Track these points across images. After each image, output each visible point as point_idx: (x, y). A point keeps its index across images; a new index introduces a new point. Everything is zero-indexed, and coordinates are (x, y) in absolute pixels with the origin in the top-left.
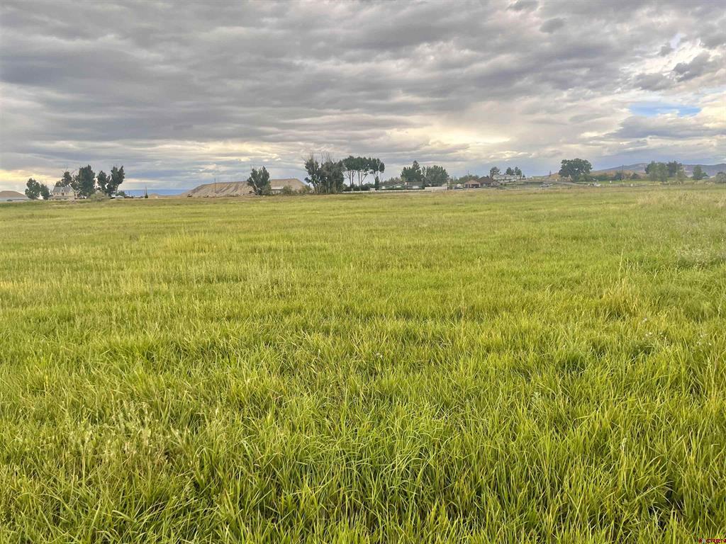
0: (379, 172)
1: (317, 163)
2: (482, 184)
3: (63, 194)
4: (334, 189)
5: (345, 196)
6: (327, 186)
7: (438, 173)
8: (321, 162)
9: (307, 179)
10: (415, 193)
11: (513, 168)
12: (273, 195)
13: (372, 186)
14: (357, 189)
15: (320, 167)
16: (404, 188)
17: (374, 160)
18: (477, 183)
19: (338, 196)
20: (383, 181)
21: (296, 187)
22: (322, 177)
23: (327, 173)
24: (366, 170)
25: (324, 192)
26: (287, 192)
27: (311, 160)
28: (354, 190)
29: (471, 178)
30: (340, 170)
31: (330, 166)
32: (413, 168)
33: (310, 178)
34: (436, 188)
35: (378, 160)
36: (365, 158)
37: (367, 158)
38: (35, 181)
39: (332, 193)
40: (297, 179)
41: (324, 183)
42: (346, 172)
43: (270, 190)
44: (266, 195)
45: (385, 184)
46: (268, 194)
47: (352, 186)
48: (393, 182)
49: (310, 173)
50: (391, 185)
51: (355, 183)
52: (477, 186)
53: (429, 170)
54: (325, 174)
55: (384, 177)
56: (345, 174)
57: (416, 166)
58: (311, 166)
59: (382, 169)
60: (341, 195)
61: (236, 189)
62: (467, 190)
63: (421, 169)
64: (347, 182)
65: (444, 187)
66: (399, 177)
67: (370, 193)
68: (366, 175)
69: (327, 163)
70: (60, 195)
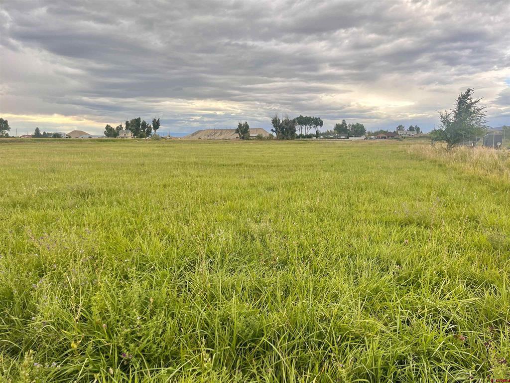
0: (319, 126)
1: (279, 120)
2: (388, 137)
3: (125, 135)
5: (297, 142)
6: (285, 134)
7: (358, 128)
8: (282, 120)
9: (272, 130)
10: (342, 141)
11: (414, 126)
12: (251, 140)
13: (313, 135)
14: (304, 137)
15: (281, 122)
16: (335, 137)
17: (316, 119)
18: (385, 136)
19: (292, 141)
20: (322, 132)
21: (265, 134)
22: (282, 129)
23: (286, 127)
24: (311, 125)
25: (283, 139)
26: (260, 138)
27: (276, 118)
28: (302, 138)
29: (382, 132)
30: (293, 125)
31: (287, 122)
32: (342, 125)
33: (274, 129)
34: (357, 138)
35: (319, 118)
36: (310, 117)
37: (312, 117)
38: (110, 126)
39: (288, 139)
40: (262, 129)
41: (283, 133)
43: (249, 136)
44: (247, 139)
45: (323, 134)
46: (248, 139)
47: (301, 135)
48: (328, 133)
49: (274, 126)
50: (327, 135)
51: (303, 133)
52: (385, 138)
53: (353, 126)
54: (284, 127)
55: (322, 130)
56: (297, 127)
57: (344, 123)
58: (275, 122)
59: (321, 124)
60: (294, 141)
61: (221, 134)
62: (378, 141)
63: (347, 125)
64: (298, 133)
65: (363, 138)
66: (333, 130)
67: (312, 140)
68: (310, 128)
69: (285, 120)
70: (123, 135)
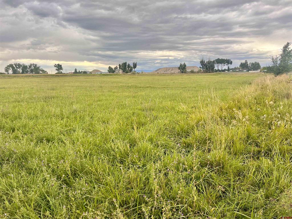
0: (230, 64)
1: (205, 61)
4: (211, 71)
5: (215, 74)
7: (256, 65)
8: (206, 61)
9: (200, 67)
10: (244, 73)
12: (187, 73)
13: (226, 70)
14: (220, 71)
15: (206, 62)
16: (240, 71)
17: (228, 60)
20: (231, 68)
21: (196, 70)
22: (206, 67)
23: (208, 65)
24: (225, 64)
25: (207, 72)
26: (192, 72)
27: (202, 60)
28: (219, 72)
30: (214, 64)
31: (209, 62)
33: (201, 67)
35: (230, 60)
36: (224, 59)
37: (225, 59)
38: (111, 67)
39: (210, 72)
40: (195, 66)
41: (207, 69)
42: (216, 64)
43: (186, 71)
45: (232, 69)
46: (185, 73)
47: (218, 70)
48: (235, 69)
49: (201, 65)
50: (234, 70)
51: (219, 69)
53: (252, 64)
54: (207, 65)
55: (231, 66)
57: (246, 62)
58: (202, 62)
59: (231, 63)
60: (213, 73)
61: (172, 70)
63: (248, 63)
64: (216, 68)
65: (259, 71)
66: (239, 67)
67: (225, 73)
68: (224, 65)
69: (209, 61)
70: (118, 72)
